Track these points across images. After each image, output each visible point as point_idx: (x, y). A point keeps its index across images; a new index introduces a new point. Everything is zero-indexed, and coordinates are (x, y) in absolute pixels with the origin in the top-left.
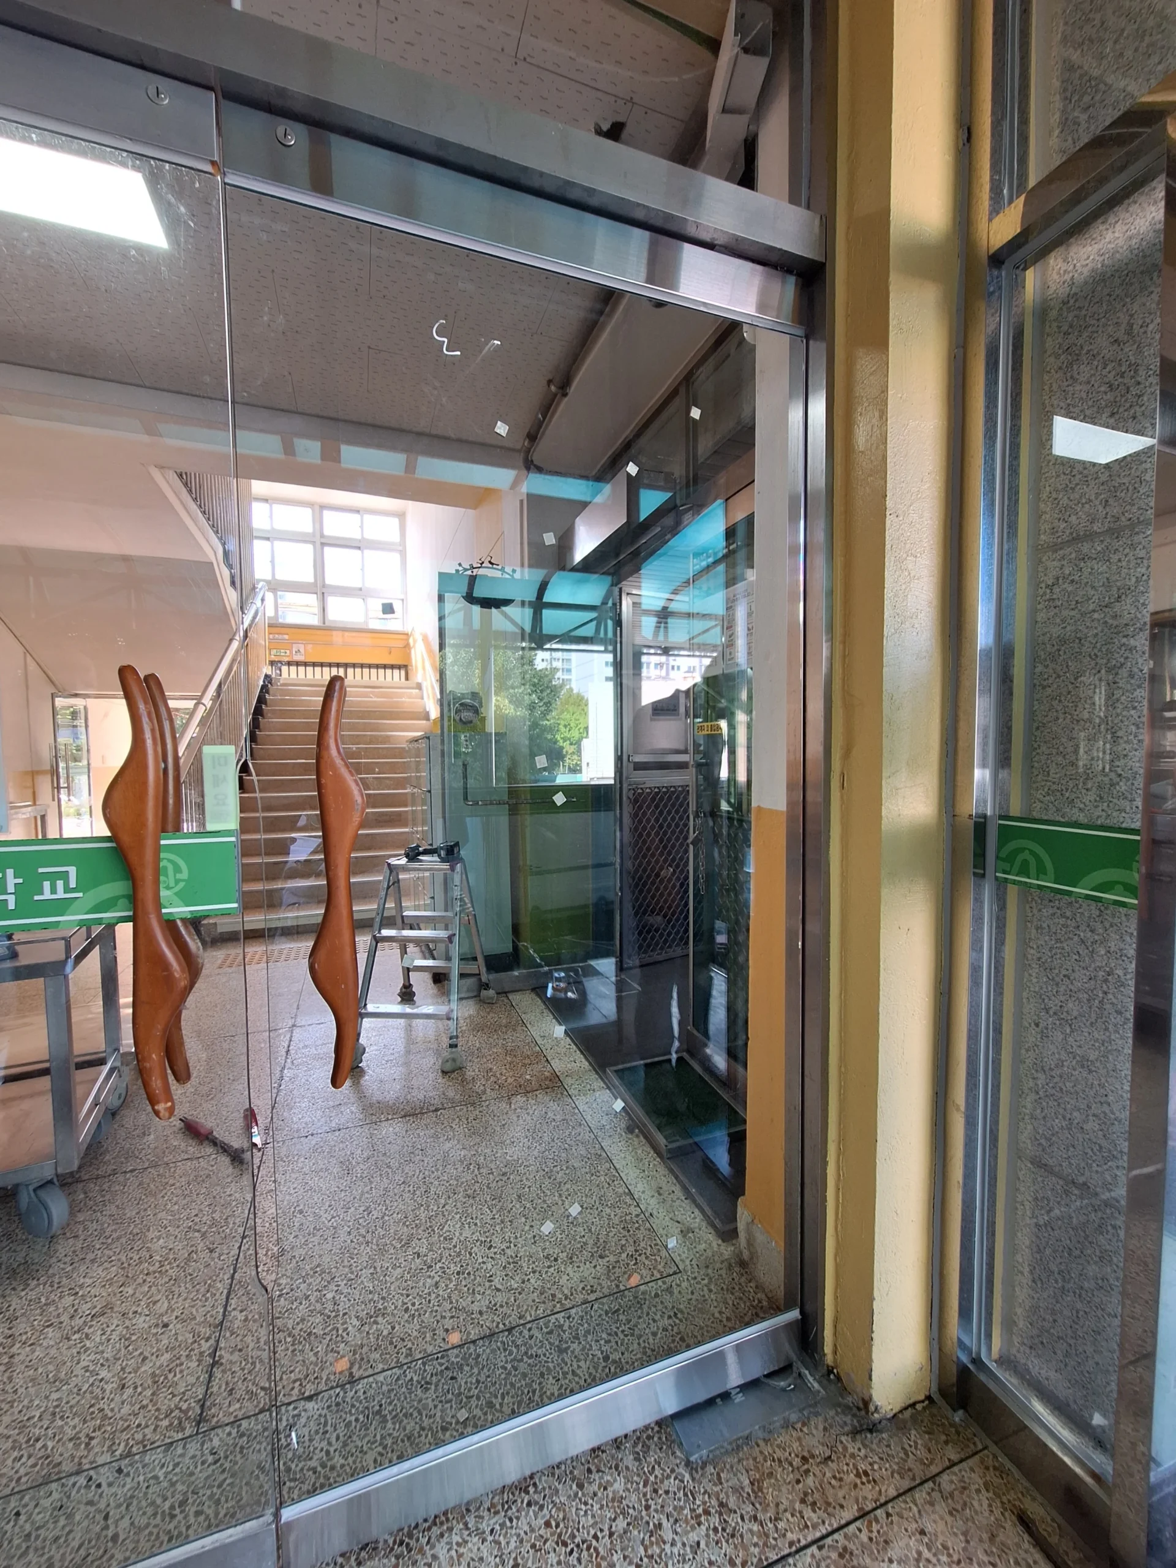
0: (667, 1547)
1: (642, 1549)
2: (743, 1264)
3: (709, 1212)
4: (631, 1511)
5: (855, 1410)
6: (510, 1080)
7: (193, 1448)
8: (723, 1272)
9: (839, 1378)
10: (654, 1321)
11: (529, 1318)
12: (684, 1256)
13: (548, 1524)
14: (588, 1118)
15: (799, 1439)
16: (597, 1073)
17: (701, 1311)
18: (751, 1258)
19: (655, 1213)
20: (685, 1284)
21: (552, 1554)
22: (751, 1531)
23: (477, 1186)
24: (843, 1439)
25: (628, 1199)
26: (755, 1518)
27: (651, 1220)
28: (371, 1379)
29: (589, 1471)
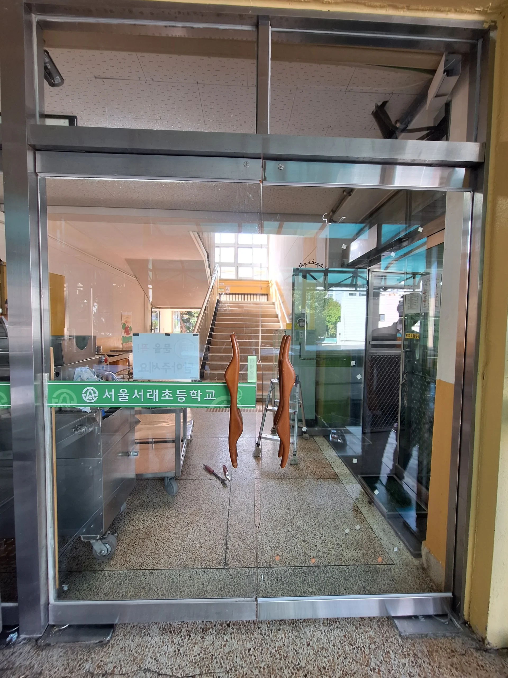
0: (392, 661)
1: (382, 658)
2: (423, 569)
3: (407, 545)
4: (377, 643)
5: (477, 641)
6: (317, 472)
7: (224, 572)
8: (414, 570)
9: (470, 626)
10: (384, 580)
11: (332, 564)
12: (396, 559)
13: (345, 636)
14: (351, 494)
15: (450, 643)
16: (354, 476)
17: (405, 582)
18: (428, 567)
19: (382, 539)
20: (397, 570)
22: (428, 668)
23: (308, 511)
24: (472, 650)
25: (370, 530)
26: (430, 664)
27: (381, 541)
28: (277, 568)
29: (360, 624)
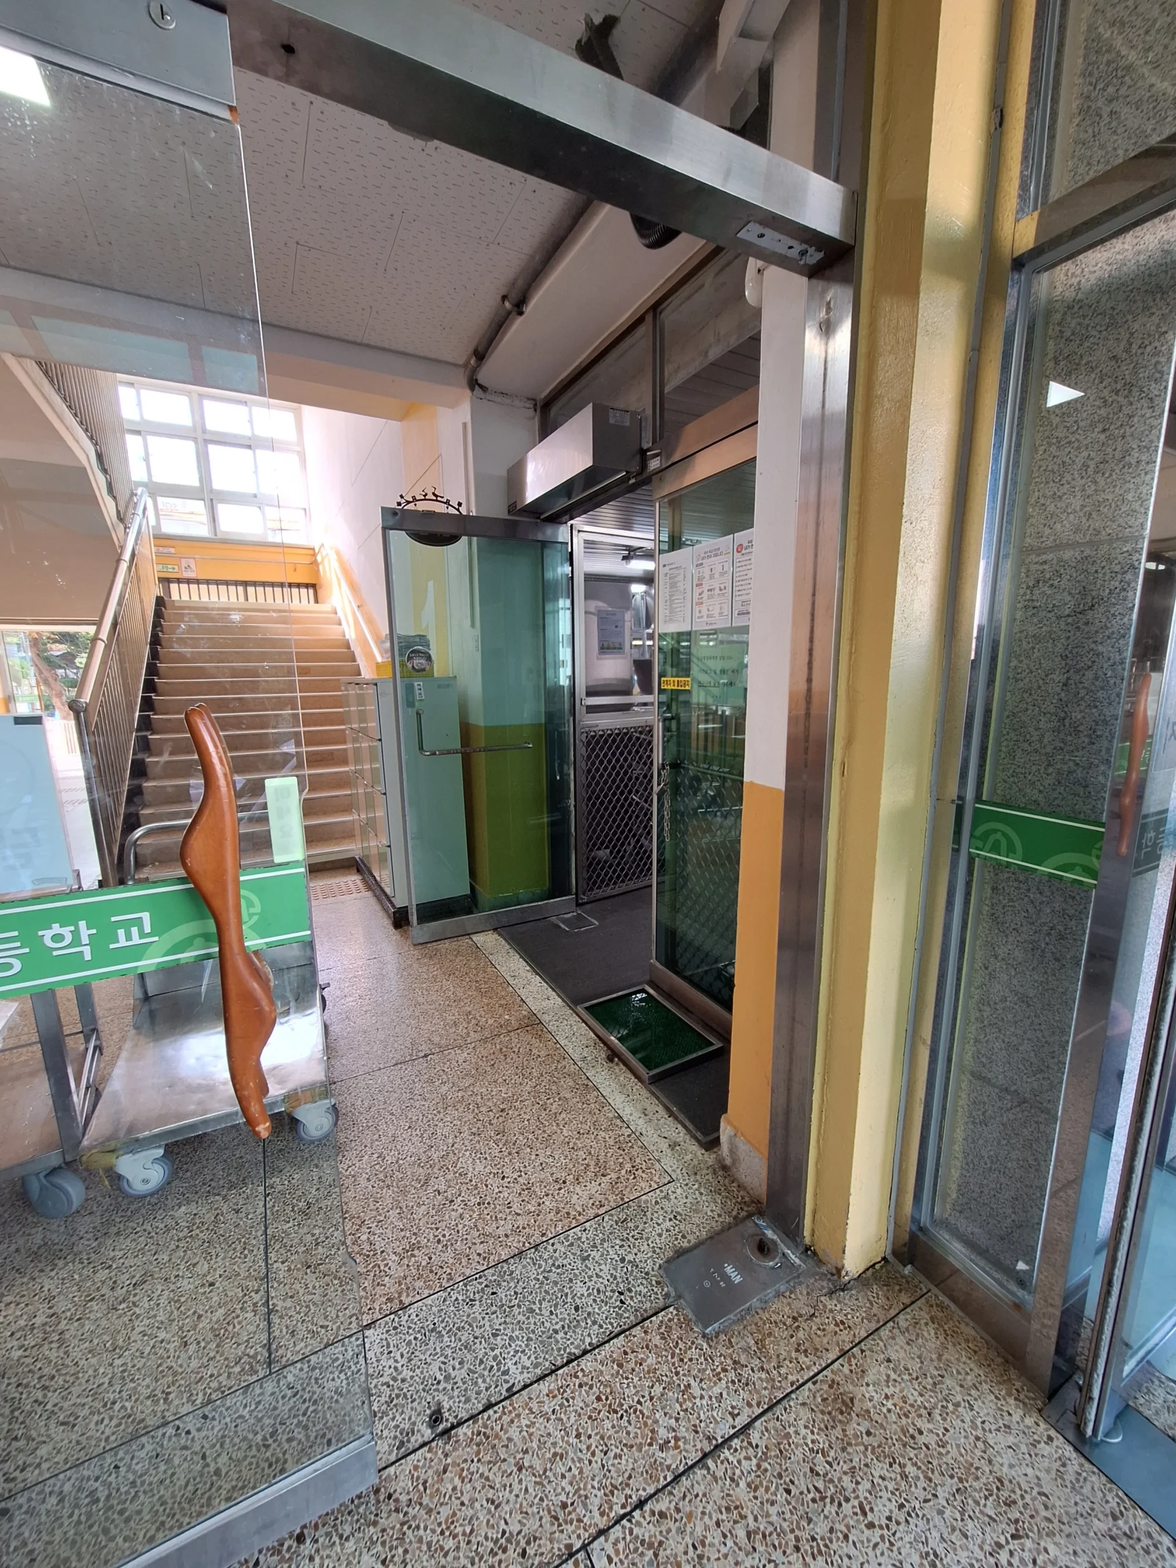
0: (698, 1401)
1: (677, 1405)
2: (725, 1168)
3: (691, 1127)
4: (664, 1378)
5: (829, 1276)
6: (490, 1022)
7: (270, 1386)
8: (710, 1177)
9: (815, 1253)
10: (659, 1225)
11: (550, 1236)
12: (674, 1167)
13: (599, 1399)
14: (570, 1051)
15: (789, 1304)
16: (571, 1008)
17: (696, 1211)
18: (734, 1162)
19: (644, 1133)
20: (679, 1191)
21: (607, 1421)
22: (760, 1378)
24: (822, 1298)
25: (618, 1122)
26: (763, 1369)
27: (642, 1139)
29: (626, 1353)
